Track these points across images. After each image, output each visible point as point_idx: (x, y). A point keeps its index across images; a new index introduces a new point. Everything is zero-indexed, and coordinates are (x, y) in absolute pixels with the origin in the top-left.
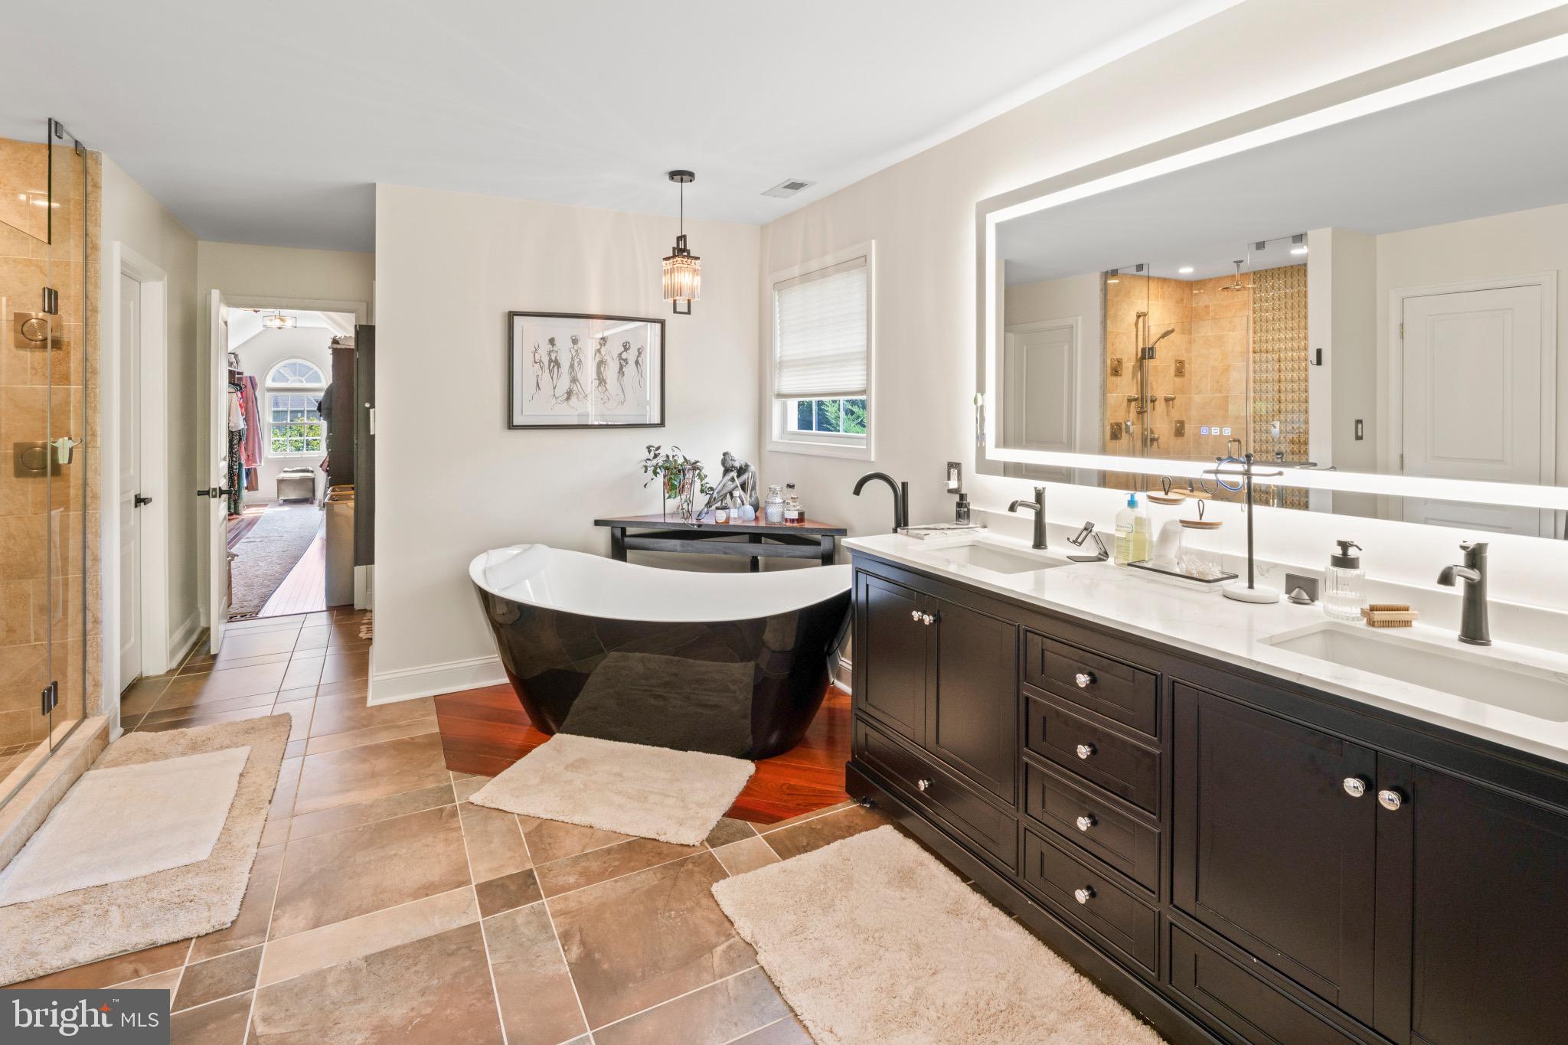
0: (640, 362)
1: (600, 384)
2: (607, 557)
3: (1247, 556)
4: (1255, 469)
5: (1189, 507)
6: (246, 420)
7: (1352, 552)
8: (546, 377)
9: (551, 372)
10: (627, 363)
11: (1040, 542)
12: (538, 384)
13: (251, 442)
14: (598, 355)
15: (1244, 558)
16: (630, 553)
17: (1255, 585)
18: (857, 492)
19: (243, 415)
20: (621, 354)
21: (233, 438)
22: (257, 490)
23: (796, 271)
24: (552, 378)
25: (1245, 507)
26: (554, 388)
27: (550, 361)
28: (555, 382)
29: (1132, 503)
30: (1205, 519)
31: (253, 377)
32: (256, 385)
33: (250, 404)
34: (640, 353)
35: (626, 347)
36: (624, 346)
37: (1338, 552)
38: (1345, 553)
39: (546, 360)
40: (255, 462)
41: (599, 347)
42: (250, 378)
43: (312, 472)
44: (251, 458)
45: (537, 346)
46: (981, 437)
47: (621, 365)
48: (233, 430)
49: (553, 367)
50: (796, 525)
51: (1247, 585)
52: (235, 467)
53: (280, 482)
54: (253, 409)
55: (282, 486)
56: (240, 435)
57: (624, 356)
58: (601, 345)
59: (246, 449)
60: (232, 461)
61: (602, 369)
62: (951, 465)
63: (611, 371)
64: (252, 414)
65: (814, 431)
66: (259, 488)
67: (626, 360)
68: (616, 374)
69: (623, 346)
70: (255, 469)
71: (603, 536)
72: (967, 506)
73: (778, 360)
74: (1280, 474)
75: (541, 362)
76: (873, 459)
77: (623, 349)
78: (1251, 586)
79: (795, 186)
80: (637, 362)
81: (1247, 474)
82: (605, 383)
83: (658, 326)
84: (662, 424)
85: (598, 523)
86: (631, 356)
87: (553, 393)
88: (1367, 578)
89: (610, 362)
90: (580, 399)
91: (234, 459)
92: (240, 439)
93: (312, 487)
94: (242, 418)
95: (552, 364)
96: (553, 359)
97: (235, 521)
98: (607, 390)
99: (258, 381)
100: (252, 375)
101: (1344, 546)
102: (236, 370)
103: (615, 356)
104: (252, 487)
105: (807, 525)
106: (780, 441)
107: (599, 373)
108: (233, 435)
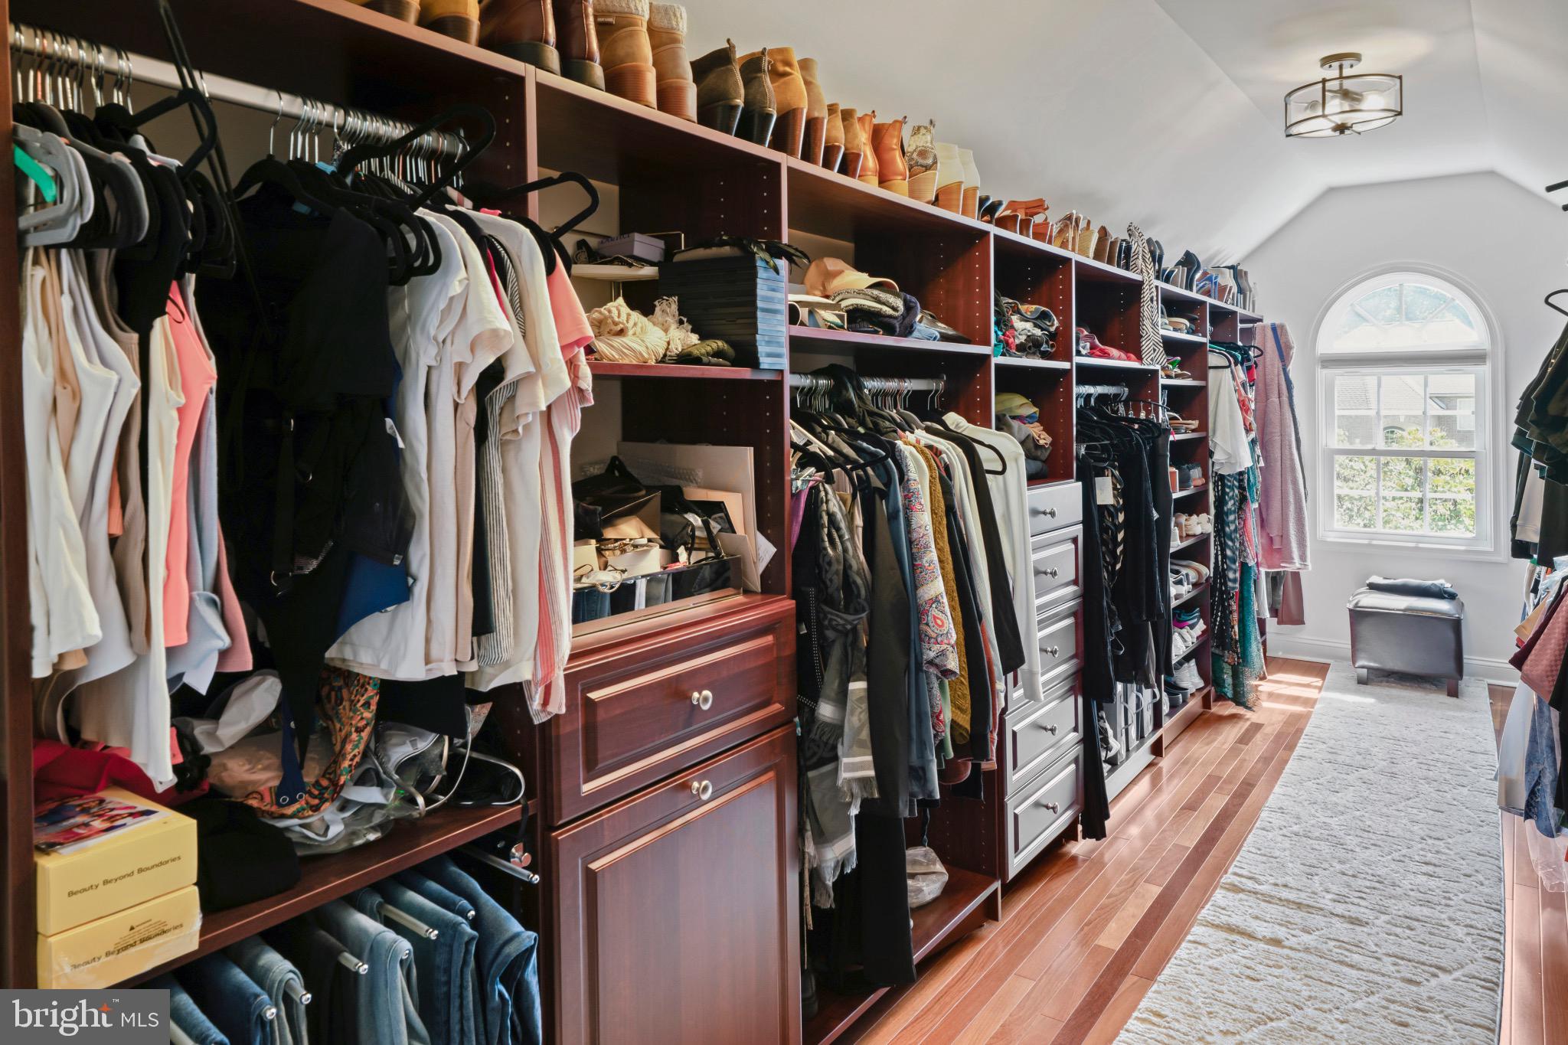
6: (1262, 442)
13: (1276, 504)
19: (1248, 430)
21: (1224, 493)
22: (1303, 623)
31: (1282, 327)
32: (1289, 348)
33: (1274, 399)
40: (1289, 559)
42: (1274, 328)
43: (1452, 596)
44: (1276, 546)
48: (1224, 472)
52: (1231, 575)
53: (1358, 616)
54: (1282, 414)
55: (1366, 628)
56: (1241, 488)
59: (1263, 523)
60: (1224, 556)
64: (1277, 430)
66: (1307, 617)
70: (1296, 576)
91: (1229, 553)
92: (1243, 500)
93: (1452, 645)
94: (1244, 440)
97: (1229, 734)
99: (1293, 336)
100: (1277, 322)
102: (1239, 310)
104: (1289, 612)
108: (1224, 486)
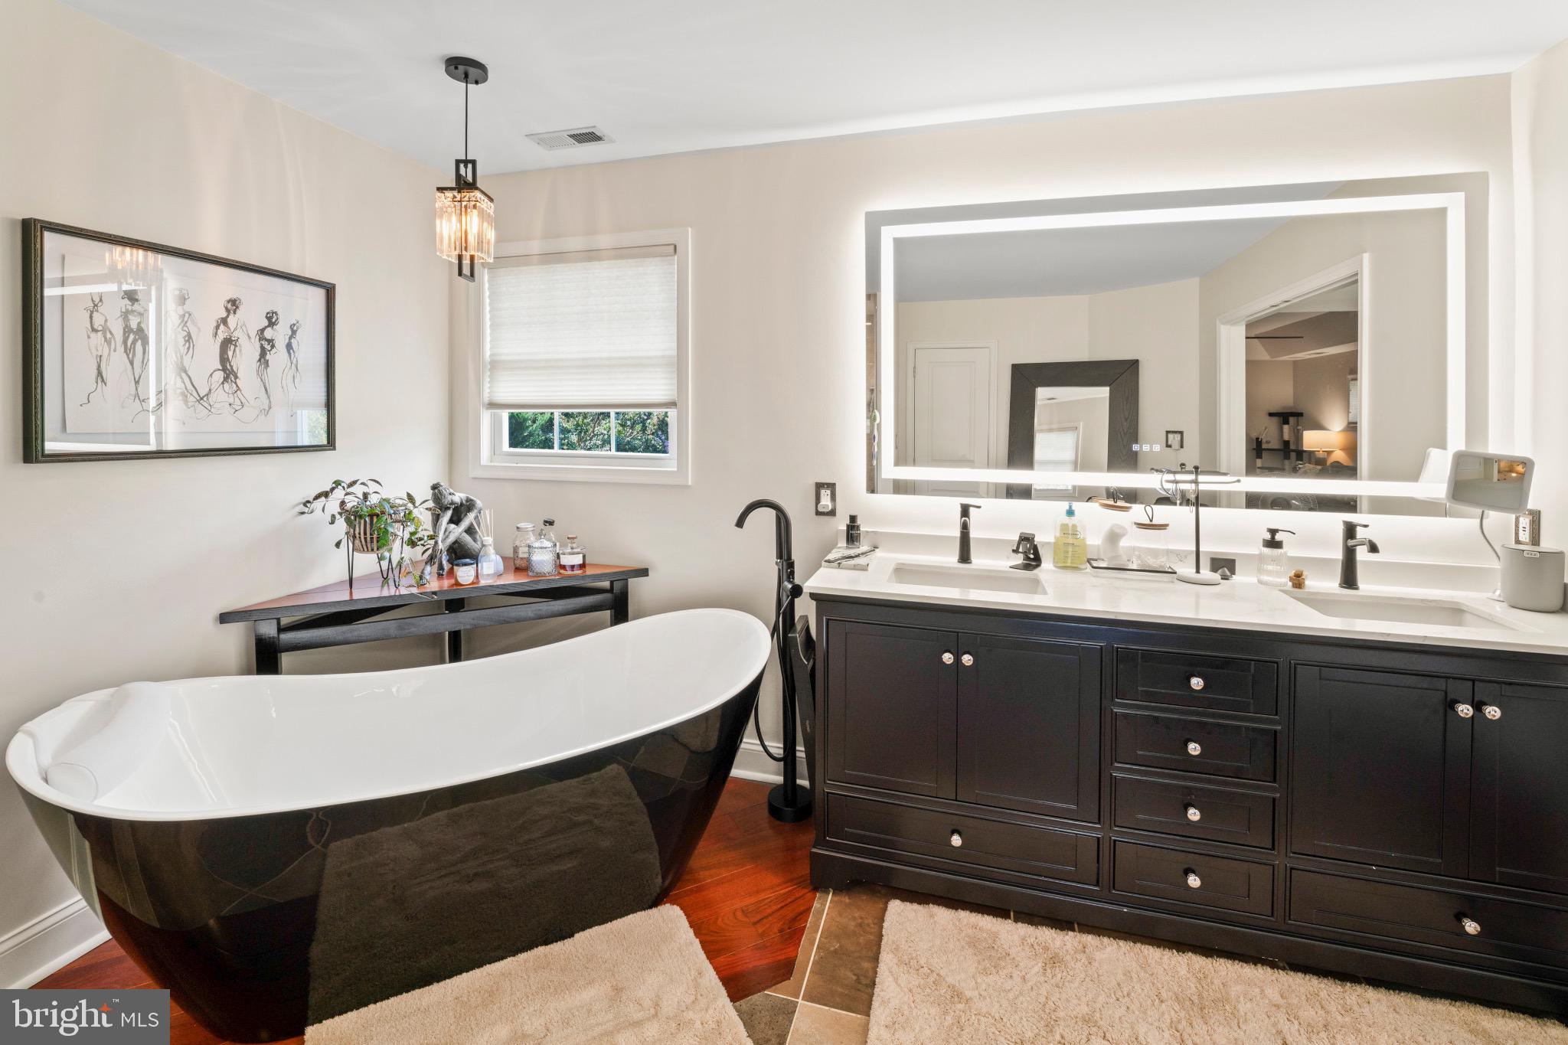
0: (294, 345)
1: (226, 379)
2: (247, 671)
3: (1194, 549)
4: (1201, 478)
5: (1138, 512)
7: (1278, 537)
8: (116, 364)
9: (128, 350)
10: (273, 346)
11: (965, 557)
12: (100, 374)
14: (222, 327)
15: (1192, 551)
16: (286, 659)
17: (1201, 571)
18: (740, 523)
20: (262, 331)
23: (535, 247)
24: (132, 363)
25: (1194, 508)
26: (137, 382)
27: (127, 330)
28: (137, 371)
29: (1070, 513)
30: (1154, 522)
34: (294, 332)
35: (272, 320)
36: (269, 319)
37: (1268, 536)
38: (1273, 537)
39: (117, 329)
41: (224, 314)
45: (97, 300)
46: (872, 456)
47: (262, 348)
49: (134, 342)
50: (578, 572)
51: (1195, 570)
57: (268, 334)
58: (228, 310)
61: (230, 353)
62: (819, 486)
63: (245, 358)
65: (556, 450)
67: (270, 341)
68: (255, 365)
69: (267, 317)
71: (234, 641)
72: (858, 528)
73: (489, 360)
74: (1239, 481)
75: (105, 330)
76: (690, 484)
77: (266, 323)
78: (1198, 571)
79: (589, 137)
80: (289, 347)
81: (1196, 482)
82: (236, 377)
83: (320, 293)
84: (331, 444)
85: (225, 618)
86: (280, 334)
87: (133, 391)
88: (1288, 555)
89: (243, 341)
90: (190, 404)
95: (132, 337)
96: (134, 325)
98: (238, 388)
101: (1273, 532)
103: (253, 333)
105: (589, 571)
106: (490, 464)
107: (224, 359)
